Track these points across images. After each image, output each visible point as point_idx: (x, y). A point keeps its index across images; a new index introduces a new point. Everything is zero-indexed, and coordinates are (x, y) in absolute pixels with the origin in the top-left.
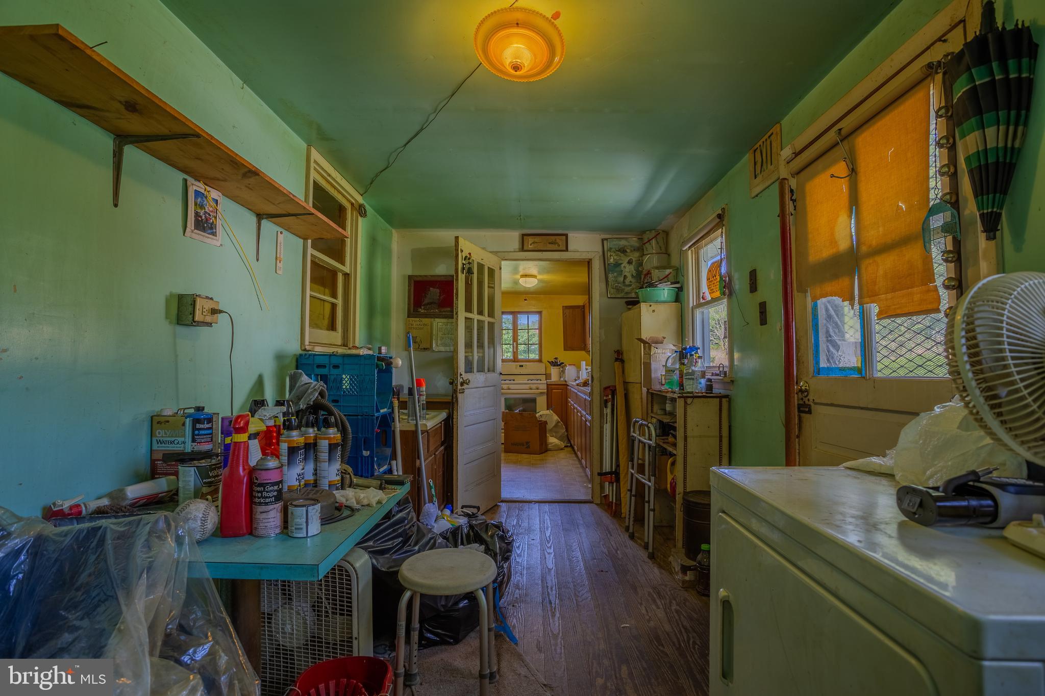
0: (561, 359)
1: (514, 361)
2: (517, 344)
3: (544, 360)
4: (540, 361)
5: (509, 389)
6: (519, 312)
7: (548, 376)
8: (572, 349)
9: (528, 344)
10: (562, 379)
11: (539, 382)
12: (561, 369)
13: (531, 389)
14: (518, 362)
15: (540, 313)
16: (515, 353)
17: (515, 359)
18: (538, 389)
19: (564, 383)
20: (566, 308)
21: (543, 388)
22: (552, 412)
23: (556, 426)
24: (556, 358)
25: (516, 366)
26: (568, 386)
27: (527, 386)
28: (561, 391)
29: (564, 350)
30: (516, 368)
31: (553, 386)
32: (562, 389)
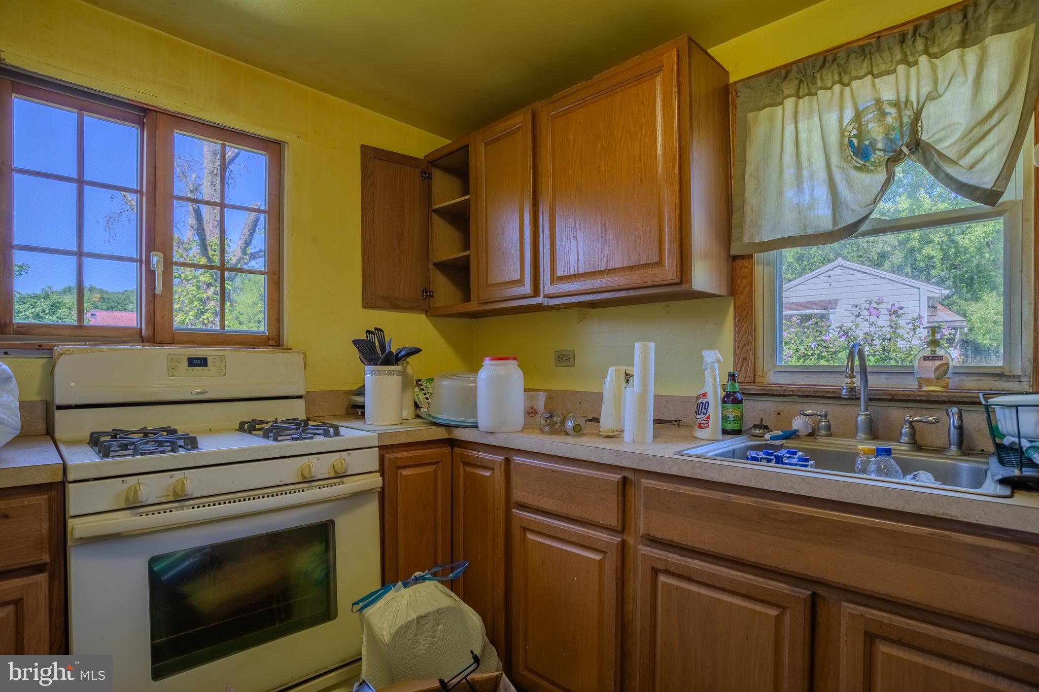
1: (153, 340)
2: (169, 264)
4: (273, 341)
8: (392, 304)
9: (223, 269)
14: (176, 343)
15: (274, 149)
17: (157, 332)
18: (341, 476)
19: (442, 434)
20: (371, 155)
21: (366, 469)
25: (169, 360)
28: (430, 469)
29: (364, 307)
30: (172, 371)
31: (400, 455)
32: (437, 463)
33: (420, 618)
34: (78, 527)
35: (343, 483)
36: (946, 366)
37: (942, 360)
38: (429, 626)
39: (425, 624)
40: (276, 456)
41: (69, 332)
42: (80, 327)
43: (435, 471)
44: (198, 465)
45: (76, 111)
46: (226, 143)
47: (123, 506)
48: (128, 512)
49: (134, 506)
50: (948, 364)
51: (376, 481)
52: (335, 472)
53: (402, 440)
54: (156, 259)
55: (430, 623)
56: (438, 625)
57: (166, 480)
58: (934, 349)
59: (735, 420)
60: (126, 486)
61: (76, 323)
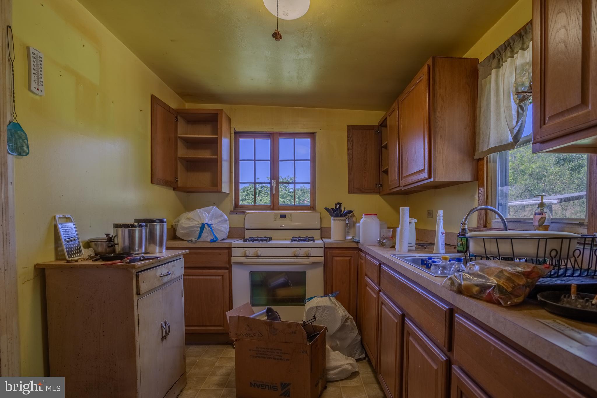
0: (347, 206)
1: (273, 209)
2: (277, 183)
3: (317, 207)
4: (312, 208)
5: (258, 256)
6: (282, 134)
7: (325, 233)
8: (361, 191)
9: (295, 183)
10: (350, 238)
11: (311, 244)
12: (347, 222)
13: (296, 256)
14: (278, 210)
15: (312, 135)
16: (275, 196)
17: (274, 206)
18: (308, 256)
19: (354, 245)
20: (351, 129)
21: (318, 255)
22: (333, 299)
23: (343, 327)
24: (338, 204)
25: (275, 215)
26: (360, 250)
27: (289, 252)
28: (348, 259)
29: (349, 193)
30: (275, 219)
31: (334, 251)
32: (351, 257)
33: (317, 307)
34: (233, 260)
35: (309, 258)
36: (544, 218)
37: (542, 215)
38: (321, 310)
39: (319, 309)
40: (286, 247)
41: (252, 207)
42: (255, 205)
43: (350, 260)
44: (262, 247)
45: (253, 139)
46: (295, 138)
47: (243, 256)
48: (245, 257)
49: (246, 256)
50: (545, 217)
51: (322, 259)
52: (306, 255)
53: (336, 246)
54: (274, 182)
55: (322, 309)
56: (325, 311)
57: (254, 250)
58: (542, 208)
59: (461, 246)
60: (244, 250)
61: (254, 204)
